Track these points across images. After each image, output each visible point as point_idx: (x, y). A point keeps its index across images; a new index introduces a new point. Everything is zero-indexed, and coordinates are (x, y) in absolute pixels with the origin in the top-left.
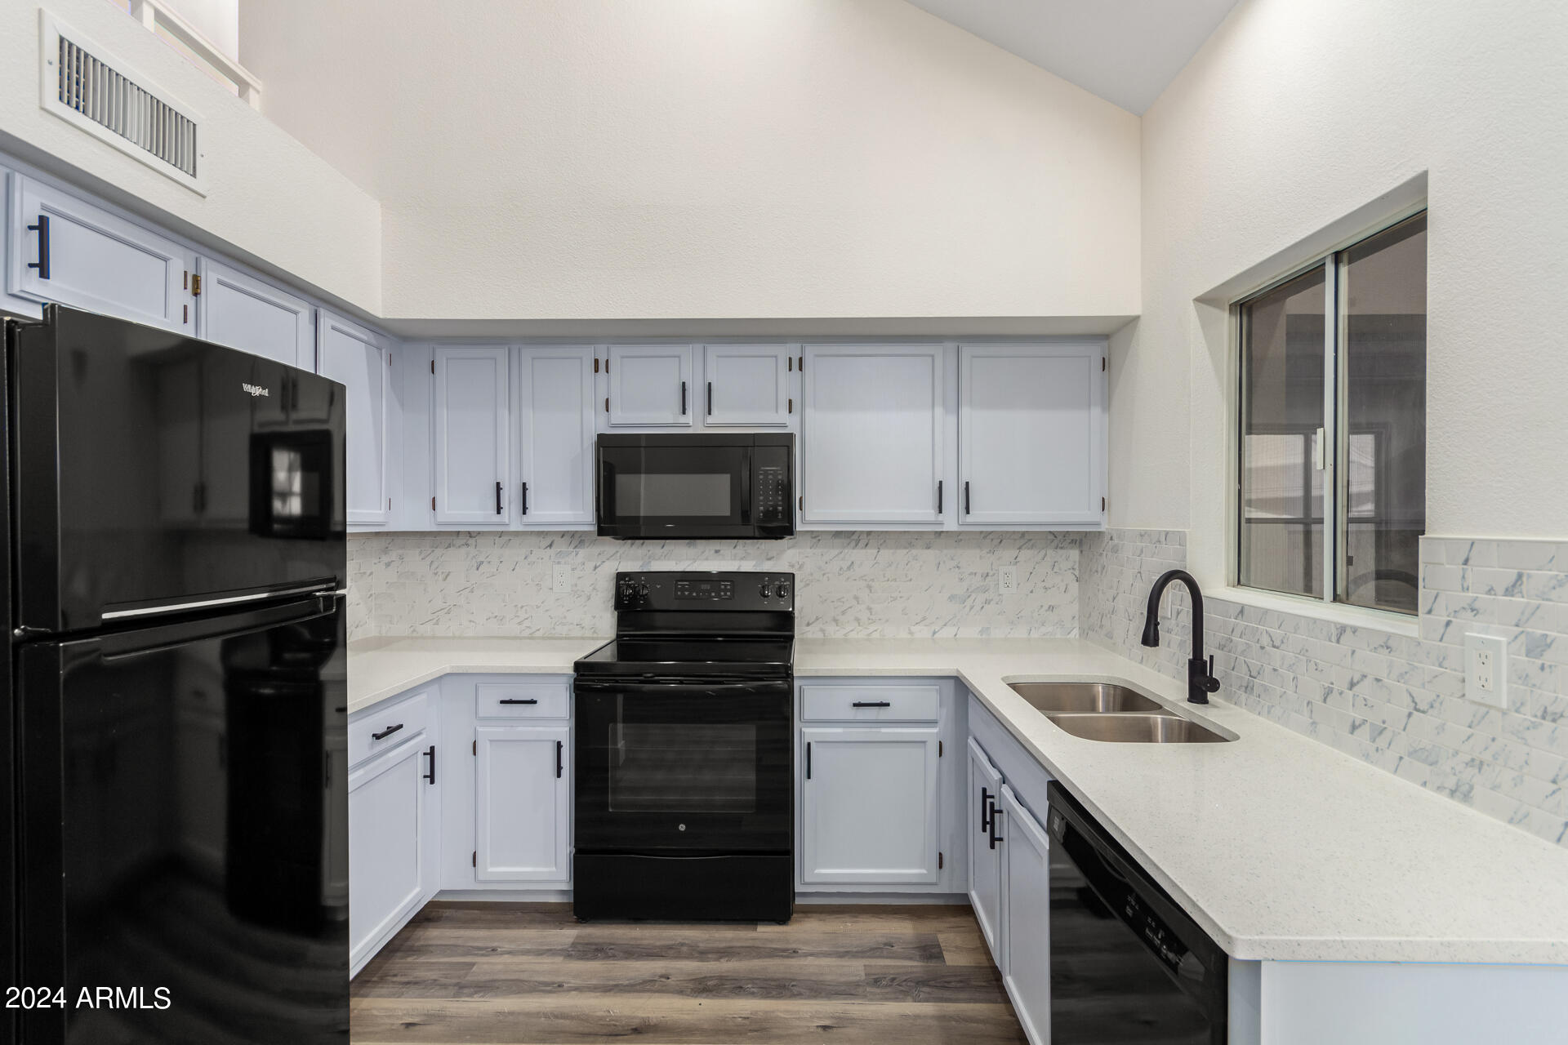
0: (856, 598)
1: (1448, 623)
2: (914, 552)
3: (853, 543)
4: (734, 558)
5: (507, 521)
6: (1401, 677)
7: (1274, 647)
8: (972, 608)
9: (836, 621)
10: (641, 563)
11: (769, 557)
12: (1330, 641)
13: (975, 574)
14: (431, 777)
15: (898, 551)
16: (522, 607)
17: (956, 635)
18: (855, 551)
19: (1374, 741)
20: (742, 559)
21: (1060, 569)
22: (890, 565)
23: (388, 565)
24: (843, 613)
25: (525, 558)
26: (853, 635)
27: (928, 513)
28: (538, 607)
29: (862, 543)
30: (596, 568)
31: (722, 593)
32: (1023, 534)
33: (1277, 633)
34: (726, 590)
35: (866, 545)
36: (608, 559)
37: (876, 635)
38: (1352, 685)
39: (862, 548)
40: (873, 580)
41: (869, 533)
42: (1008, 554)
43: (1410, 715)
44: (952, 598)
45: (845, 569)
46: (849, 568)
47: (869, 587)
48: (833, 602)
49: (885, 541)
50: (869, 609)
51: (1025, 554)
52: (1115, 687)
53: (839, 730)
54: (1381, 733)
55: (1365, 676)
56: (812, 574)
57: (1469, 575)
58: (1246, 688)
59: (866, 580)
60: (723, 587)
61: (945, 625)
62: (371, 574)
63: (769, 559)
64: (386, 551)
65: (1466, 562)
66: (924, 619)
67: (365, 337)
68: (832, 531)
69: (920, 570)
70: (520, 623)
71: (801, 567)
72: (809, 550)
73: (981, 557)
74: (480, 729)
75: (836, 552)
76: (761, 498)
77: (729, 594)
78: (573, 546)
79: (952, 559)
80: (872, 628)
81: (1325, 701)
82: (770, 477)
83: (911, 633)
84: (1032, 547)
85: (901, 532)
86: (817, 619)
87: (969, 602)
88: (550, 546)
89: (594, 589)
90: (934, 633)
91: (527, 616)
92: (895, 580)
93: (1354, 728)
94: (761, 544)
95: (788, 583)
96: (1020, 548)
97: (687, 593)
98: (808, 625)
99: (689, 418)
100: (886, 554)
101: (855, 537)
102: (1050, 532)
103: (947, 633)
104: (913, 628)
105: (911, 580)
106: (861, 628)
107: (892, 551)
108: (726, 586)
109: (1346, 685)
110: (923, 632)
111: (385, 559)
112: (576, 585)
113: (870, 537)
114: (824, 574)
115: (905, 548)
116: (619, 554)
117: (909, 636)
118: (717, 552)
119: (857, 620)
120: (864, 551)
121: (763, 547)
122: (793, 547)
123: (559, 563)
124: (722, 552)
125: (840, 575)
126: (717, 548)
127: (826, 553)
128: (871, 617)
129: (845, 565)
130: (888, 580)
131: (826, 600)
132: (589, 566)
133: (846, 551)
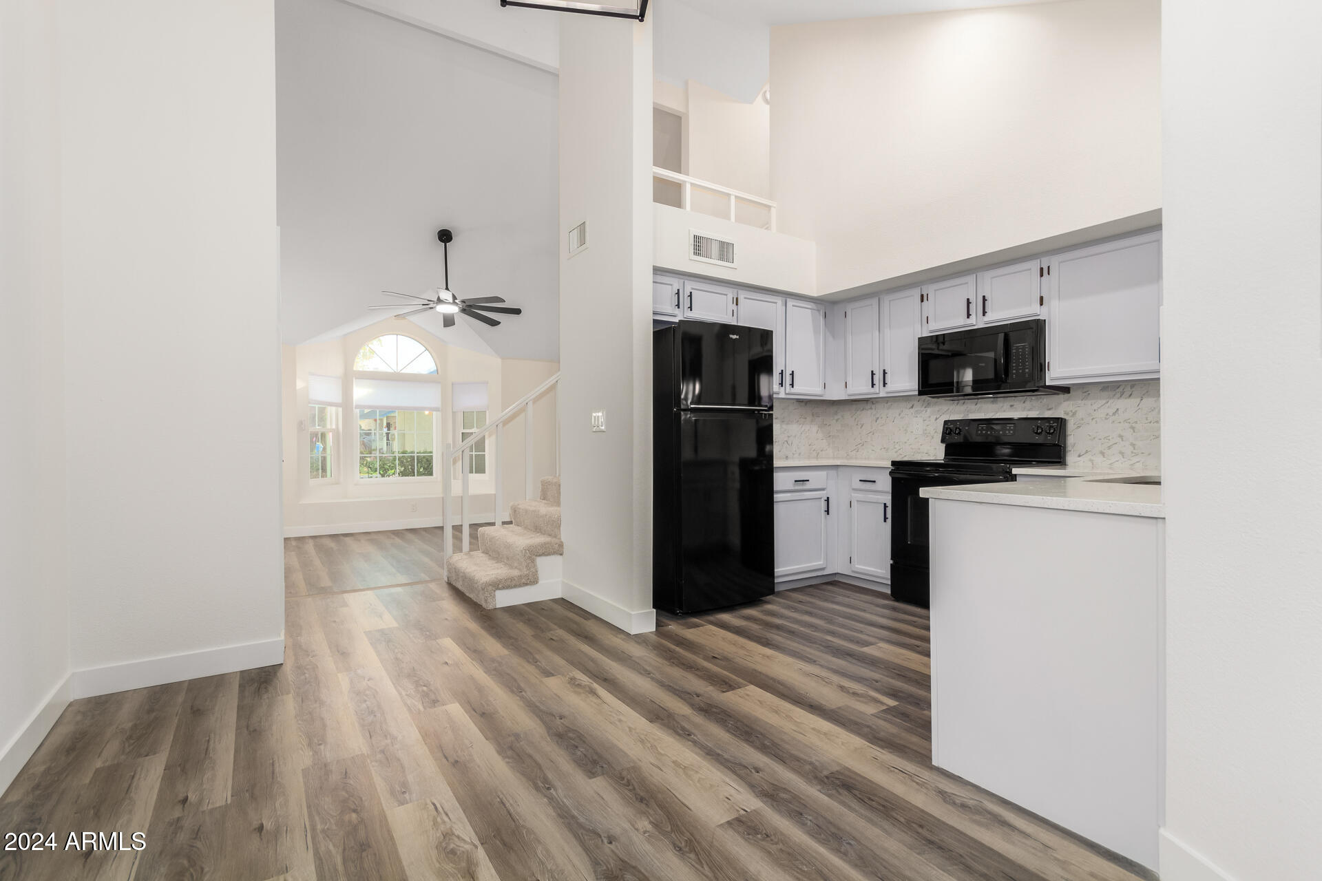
0: (1121, 436)
3: (1118, 395)
4: (1024, 409)
5: (878, 391)
9: (1103, 453)
10: (961, 414)
11: (1050, 407)
14: (828, 512)
16: (897, 443)
18: (1120, 401)
20: (1029, 410)
22: (1153, 410)
23: (837, 420)
24: (1109, 448)
25: (899, 415)
26: (1117, 465)
28: (905, 443)
29: (1127, 394)
30: (936, 419)
31: (1007, 432)
34: (1009, 430)
35: (1131, 395)
36: (944, 414)
39: (1126, 398)
40: (1136, 422)
45: (1111, 414)
46: (1114, 414)
47: (1133, 428)
48: (1100, 439)
49: (1147, 392)
50: (1133, 445)
56: (1082, 419)
59: (1129, 423)
60: (1008, 428)
62: (830, 425)
63: (1050, 409)
64: (836, 413)
67: (810, 307)
70: (896, 452)
71: (1074, 414)
72: (1080, 402)
74: (853, 495)
75: (1104, 402)
76: (1014, 365)
78: (924, 406)
80: (1135, 460)
82: (1020, 350)
86: (1087, 452)
88: (912, 407)
89: (936, 432)
91: (900, 447)
94: (1043, 399)
95: (1061, 425)
97: (984, 432)
98: (1079, 456)
99: (972, 320)
100: (1149, 402)
106: (1125, 459)
108: (1010, 427)
111: (836, 417)
112: (926, 430)
113: (1133, 389)
114: (1092, 419)
116: (950, 411)
118: (1012, 406)
119: (1122, 453)
120: (1128, 400)
121: (1045, 401)
122: (1067, 400)
123: (917, 417)
124: (1015, 406)
125: (1106, 419)
126: (1012, 404)
127: (1095, 403)
128: (1135, 451)
129: (1111, 411)
130: (1150, 423)
131: (1094, 438)
132: (933, 418)
133: (1111, 401)
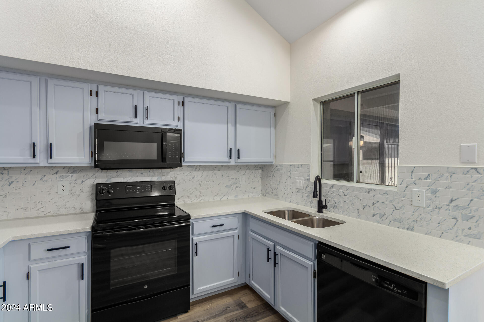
0: (196, 188)
1: (407, 187)
2: (215, 172)
3: (194, 169)
4: (149, 176)
5: (39, 162)
6: (391, 201)
7: (345, 195)
8: (232, 190)
9: (188, 197)
10: (106, 179)
11: (163, 175)
12: (366, 193)
13: (233, 178)
14: (4, 298)
15: (210, 172)
16: (39, 202)
17: (227, 199)
18: (195, 172)
19: (381, 218)
20: (152, 176)
21: (257, 176)
22: (207, 177)
24: (191, 194)
25: (41, 179)
26: (194, 202)
27: (226, 159)
28: (49, 202)
29: (198, 169)
30: (82, 182)
31: (147, 190)
32: (247, 165)
33: (346, 192)
35: (199, 170)
36: (89, 178)
37: (202, 201)
38: (373, 204)
39: (197, 171)
40: (201, 182)
41: (200, 166)
42: (242, 172)
43: (394, 211)
44: (226, 186)
45: (192, 178)
47: (200, 184)
48: (187, 190)
49: (205, 168)
50: (200, 192)
51: (248, 172)
52: (291, 210)
53: (206, 236)
54: (383, 216)
55: (378, 202)
56: (180, 181)
57: (413, 175)
58: (334, 207)
59: (199, 182)
60: (147, 187)
61: (224, 196)
63: (163, 176)
65: (412, 172)
66: (218, 194)
68: (186, 165)
69: (217, 178)
70: (37, 210)
73: (235, 173)
74: (32, 266)
75: (189, 172)
76: (170, 153)
77: (149, 190)
78: (70, 172)
79: (226, 174)
80: (201, 198)
81: (364, 209)
82: (173, 145)
83: (214, 199)
84: (249, 169)
85: (210, 165)
86: (182, 197)
87: (231, 188)
88: (56, 173)
89: (82, 191)
90: (221, 198)
91: (42, 206)
92: (208, 181)
93: (374, 215)
94: (160, 170)
95: (173, 184)
96: (246, 170)
97: (131, 191)
98: (179, 199)
99: (137, 120)
100: (206, 173)
101: (195, 167)
102: (254, 165)
103: (225, 198)
104: (214, 198)
105: (213, 181)
106: (197, 199)
107: (207, 172)
109: (371, 204)
110: (217, 198)
112: (72, 190)
113: (200, 167)
114: (184, 181)
115: (212, 171)
116: (95, 176)
117: (213, 200)
118: (142, 173)
119: (196, 196)
120: (198, 172)
121: (161, 171)
122: (172, 171)
123: (61, 181)
124: (143, 174)
125: (190, 180)
126: (142, 172)
127: (185, 173)
128: (201, 195)
129: (192, 177)
130: (206, 182)
131: (185, 190)
132: (79, 181)
133: (192, 172)
